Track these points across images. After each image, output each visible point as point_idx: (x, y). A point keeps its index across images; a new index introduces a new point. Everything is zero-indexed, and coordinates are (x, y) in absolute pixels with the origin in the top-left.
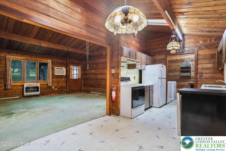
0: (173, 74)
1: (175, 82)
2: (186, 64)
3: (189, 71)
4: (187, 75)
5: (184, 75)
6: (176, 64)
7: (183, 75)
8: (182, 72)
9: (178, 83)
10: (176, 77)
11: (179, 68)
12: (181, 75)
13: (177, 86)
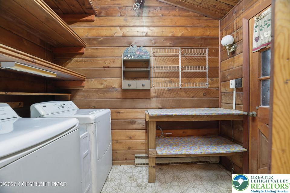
0: (102, 84)
1: (108, 111)
2: (138, 53)
3: (146, 76)
4: (141, 88)
5: (132, 88)
6: (108, 51)
7: (129, 86)
8: (127, 76)
9: (115, 114)
10: (109, 95)
11: (119, 63)
12: (124, 88)
13: (113, 124)
